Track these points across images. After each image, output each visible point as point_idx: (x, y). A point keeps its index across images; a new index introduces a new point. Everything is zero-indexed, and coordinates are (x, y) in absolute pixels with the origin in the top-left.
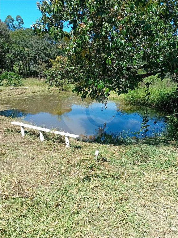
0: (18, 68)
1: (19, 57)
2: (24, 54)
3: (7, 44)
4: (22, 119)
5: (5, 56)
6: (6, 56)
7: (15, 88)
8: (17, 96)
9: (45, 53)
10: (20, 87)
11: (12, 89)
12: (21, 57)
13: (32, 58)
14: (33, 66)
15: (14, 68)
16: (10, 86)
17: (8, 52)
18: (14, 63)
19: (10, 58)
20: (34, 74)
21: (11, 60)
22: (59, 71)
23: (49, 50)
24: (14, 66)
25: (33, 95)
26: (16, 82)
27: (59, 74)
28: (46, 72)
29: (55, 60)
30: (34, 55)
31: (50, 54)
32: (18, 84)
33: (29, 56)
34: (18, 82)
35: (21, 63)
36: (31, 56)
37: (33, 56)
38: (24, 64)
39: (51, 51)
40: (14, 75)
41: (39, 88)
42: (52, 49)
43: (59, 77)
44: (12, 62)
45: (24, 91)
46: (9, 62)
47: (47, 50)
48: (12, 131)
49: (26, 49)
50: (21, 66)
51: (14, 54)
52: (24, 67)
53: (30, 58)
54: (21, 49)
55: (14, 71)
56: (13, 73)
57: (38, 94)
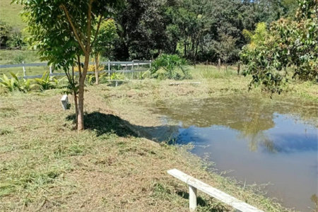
0: (184, 48)
1: (186, 29)
2: (195, 24)
3: (170, 9)
4: (188, 150)
5: (165, 28)
6: (167, 28)
7: (177, 83)
8: (179, 98)
9: (231, 21)
10: (185, 82)
11: (172, 85)
12: (190, 29)
13: (207, 31)
14: (208, 44)
15: (178, 48)
16: (169, 78)
17: (171, 22)
18: (179, 39)
19: (173, 32)
20: (210, 58)
21: (174, 36)
22: (277, 50)
23: (240, 15)
24: (178, 44)
25: (207, 96)
26: (180, 72)
27: (275, 57)
28: (246, 53)
29: (254, 30)
30: (213, 24)
31: (240, 21)
32: (182, 75)
33: (203, 27)
34: (184, 72)
35: (189, 40)
36: (208, 27)
37: (210, 26)
38: (193, 41)
39: (243, 16)
40: (178, 59)
41: (220, 84)
42: (246, 12)
43: (277, 63)
44: (176, 38)
45: (192, 88)
46: (171, 39)
47: (236, 14)
48: (169, 192)
49: (200, 16)
50: (188, 44)
51: (180, 24)
52: (193, 47)
53: (206, 30)
54: (191, 16)
55: (177, 52)
56: (176, 56)
57: (217, 95)
